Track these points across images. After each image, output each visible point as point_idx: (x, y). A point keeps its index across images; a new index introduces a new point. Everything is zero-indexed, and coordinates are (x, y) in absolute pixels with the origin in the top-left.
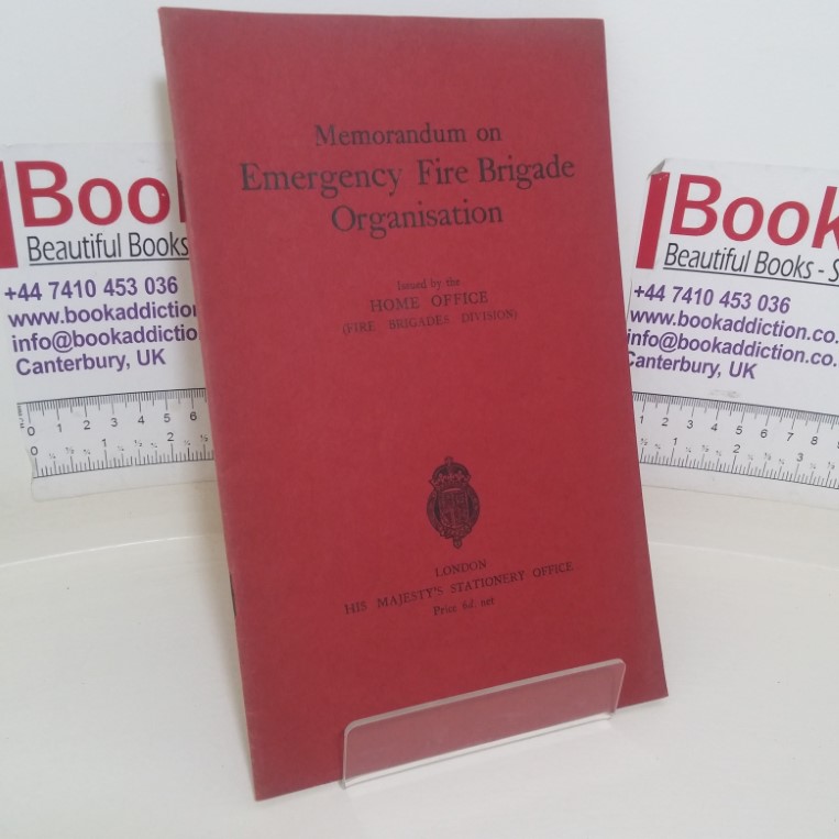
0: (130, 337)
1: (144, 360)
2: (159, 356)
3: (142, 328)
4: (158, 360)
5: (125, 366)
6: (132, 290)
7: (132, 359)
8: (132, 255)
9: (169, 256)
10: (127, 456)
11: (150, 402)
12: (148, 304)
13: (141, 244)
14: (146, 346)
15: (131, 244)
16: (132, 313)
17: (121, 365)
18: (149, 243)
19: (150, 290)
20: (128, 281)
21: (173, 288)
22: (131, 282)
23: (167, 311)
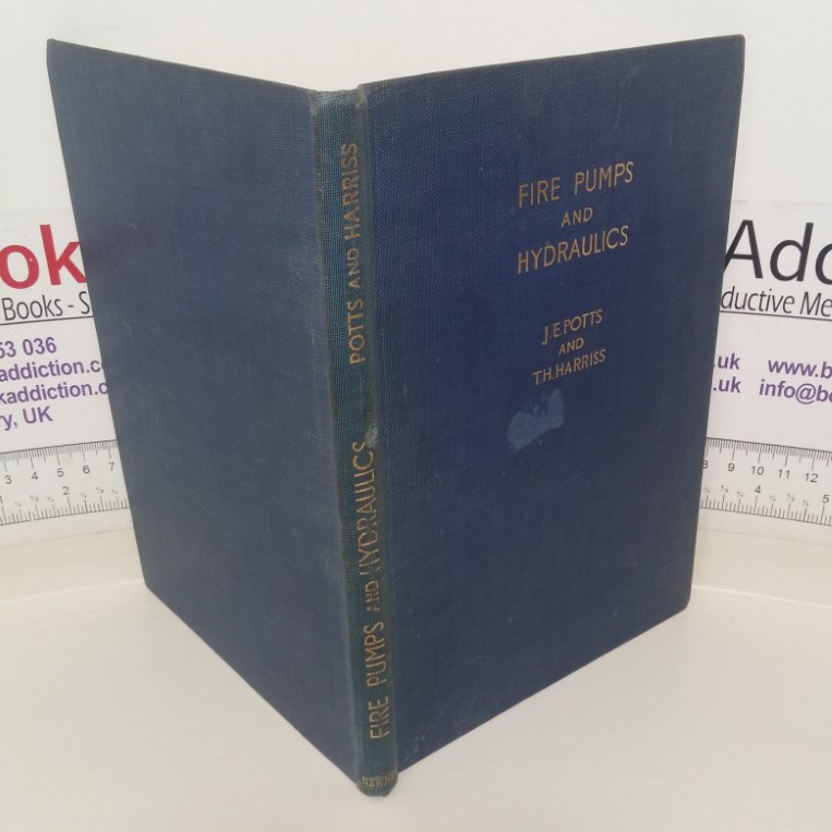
0: (14, 397)
1: (30, 418)
2: (44, 413)
3: (25, 388)
4: (44, 418)
5: (13, 426)
6: (11, 352)
7: (18, 418)
8: (7, 319)
9: (43, 317)
10: (25, 510)
11: (41, 458)
12: (28, 364)
13: (15, 308)
14: (30, 405)
15: (5, 309)
16: (14, 374)
17: (9, 424)
18: (22, 307)
19: (29, 351)
20: (6, 343)
21: (51, 348)
22: (9, 345)
23: (49, 370)
